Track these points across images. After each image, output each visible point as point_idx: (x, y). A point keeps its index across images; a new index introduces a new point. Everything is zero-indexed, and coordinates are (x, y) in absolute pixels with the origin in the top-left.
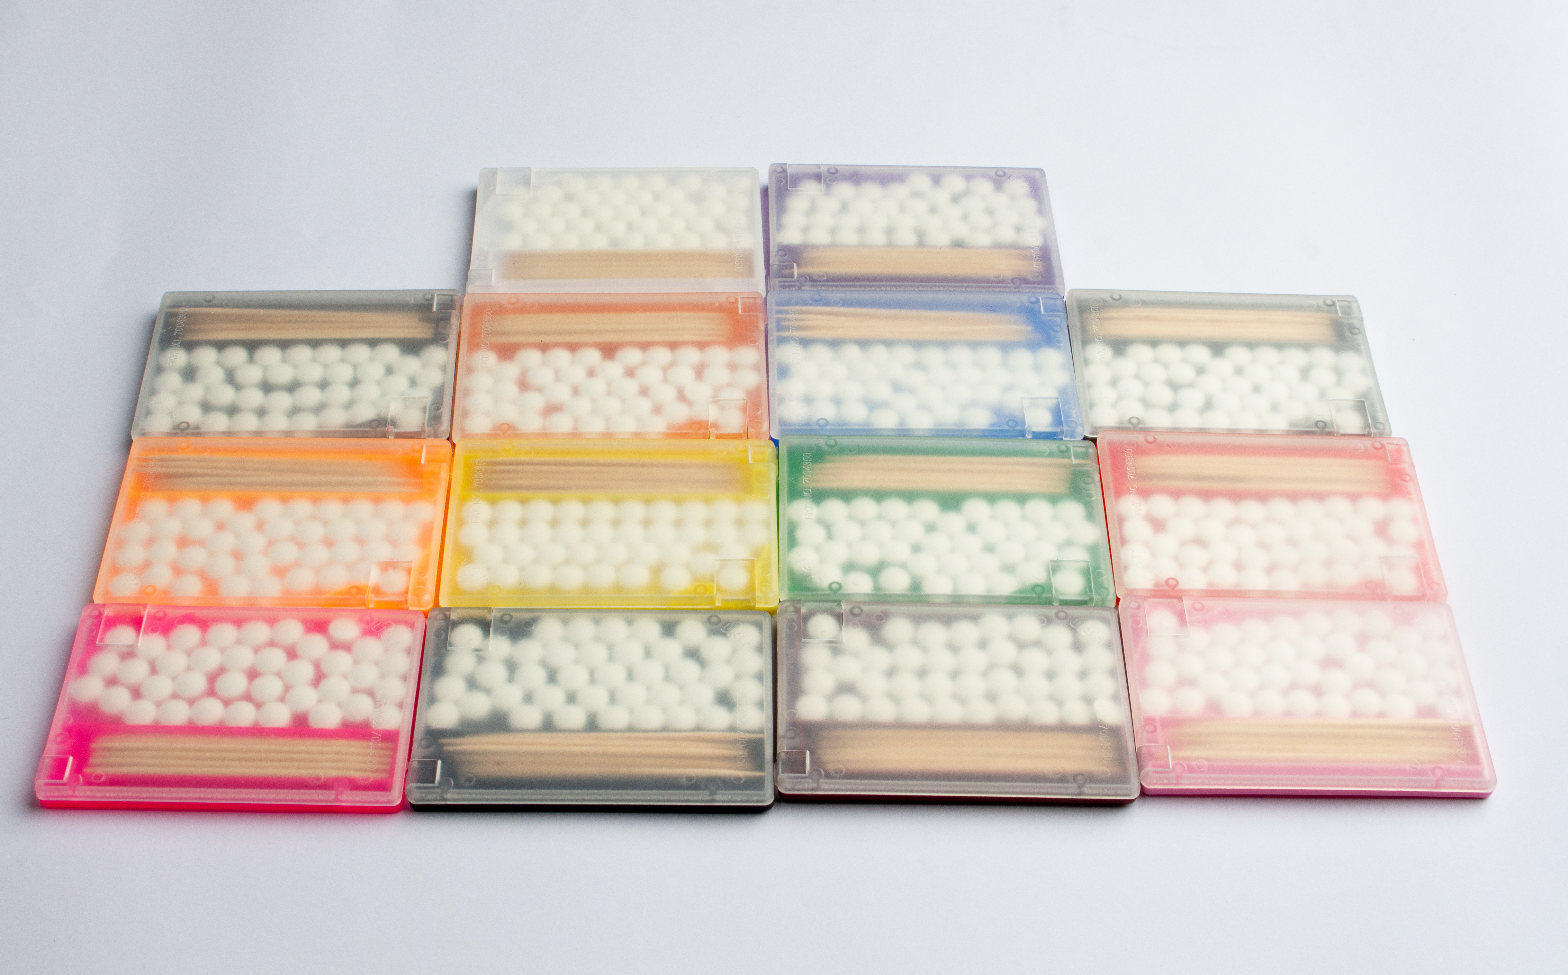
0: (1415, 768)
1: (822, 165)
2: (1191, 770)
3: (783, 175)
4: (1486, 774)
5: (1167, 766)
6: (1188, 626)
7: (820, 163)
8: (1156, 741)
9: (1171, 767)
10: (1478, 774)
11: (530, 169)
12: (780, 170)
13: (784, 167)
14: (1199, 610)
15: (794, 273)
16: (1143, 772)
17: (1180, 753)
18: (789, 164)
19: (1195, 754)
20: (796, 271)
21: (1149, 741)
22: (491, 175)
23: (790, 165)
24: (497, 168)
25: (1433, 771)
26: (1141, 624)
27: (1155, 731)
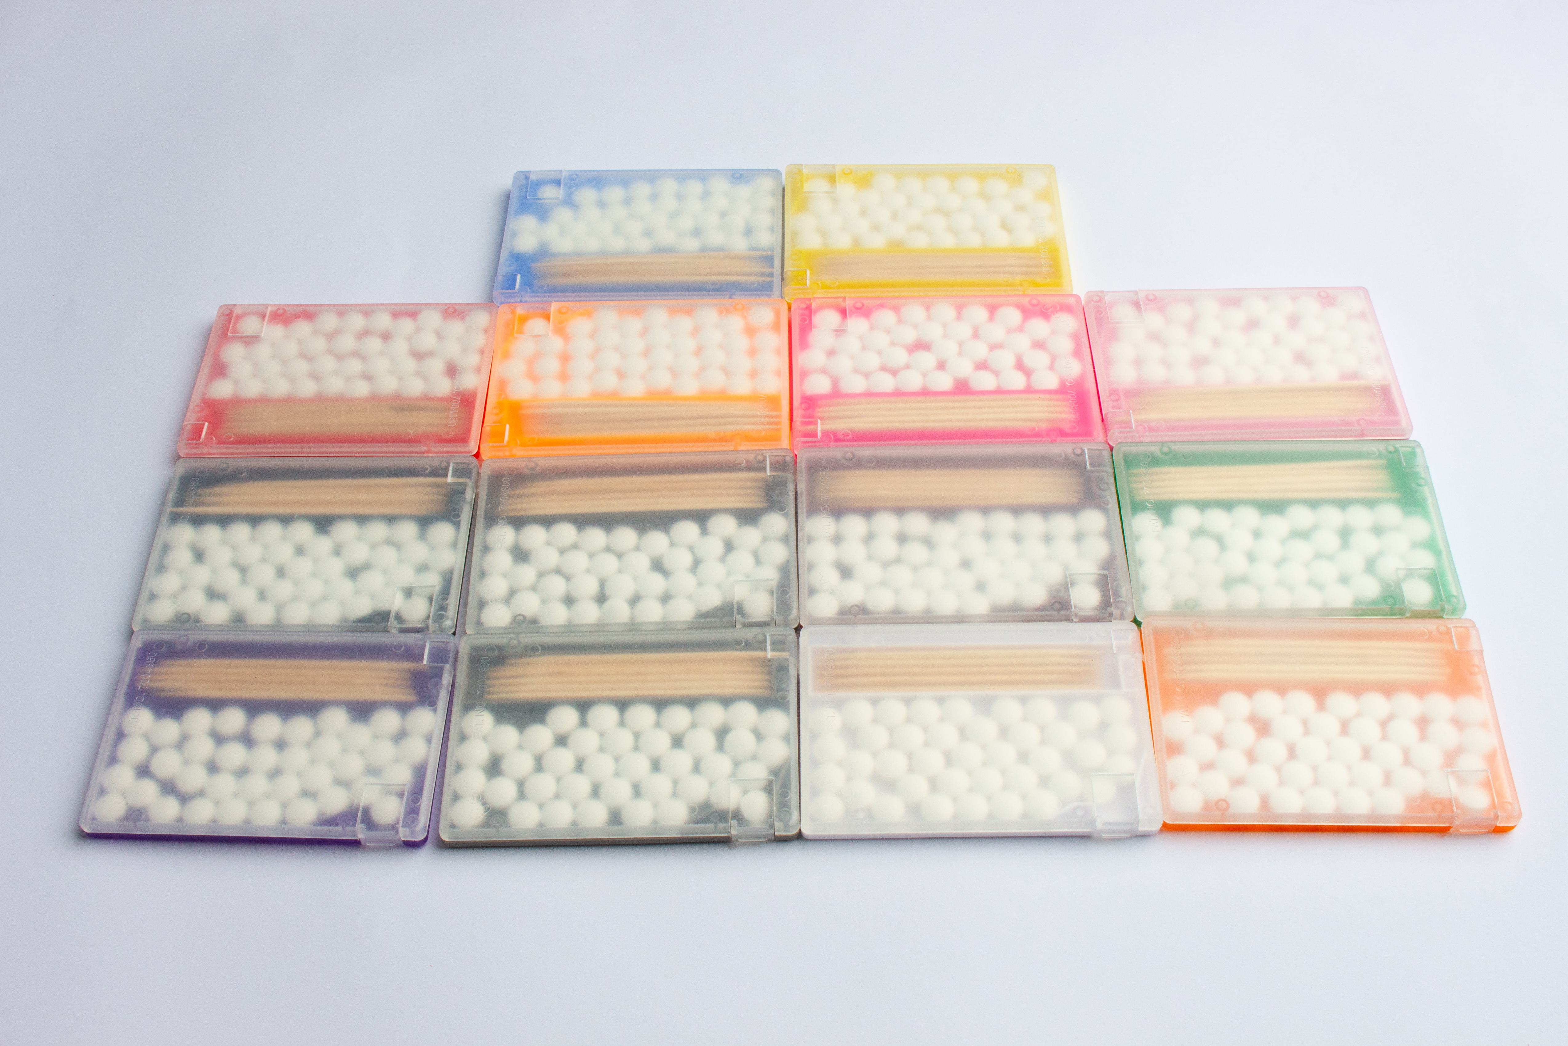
0: (1343, 421)
2: (1151, 429)
4: (1404, 423)
5: (1131, 427)
6: (1143, 312)
8: (1120, 408)
9: (1134, 428)
10: (1397, 423)
14: (1151, 301)
16: (1109, 434)
17: (1141, 417)
19: (1153, 416)
21: (1114, 407)
25: (1358, 422)
26: (1103, 314)
27: (1119, 399)
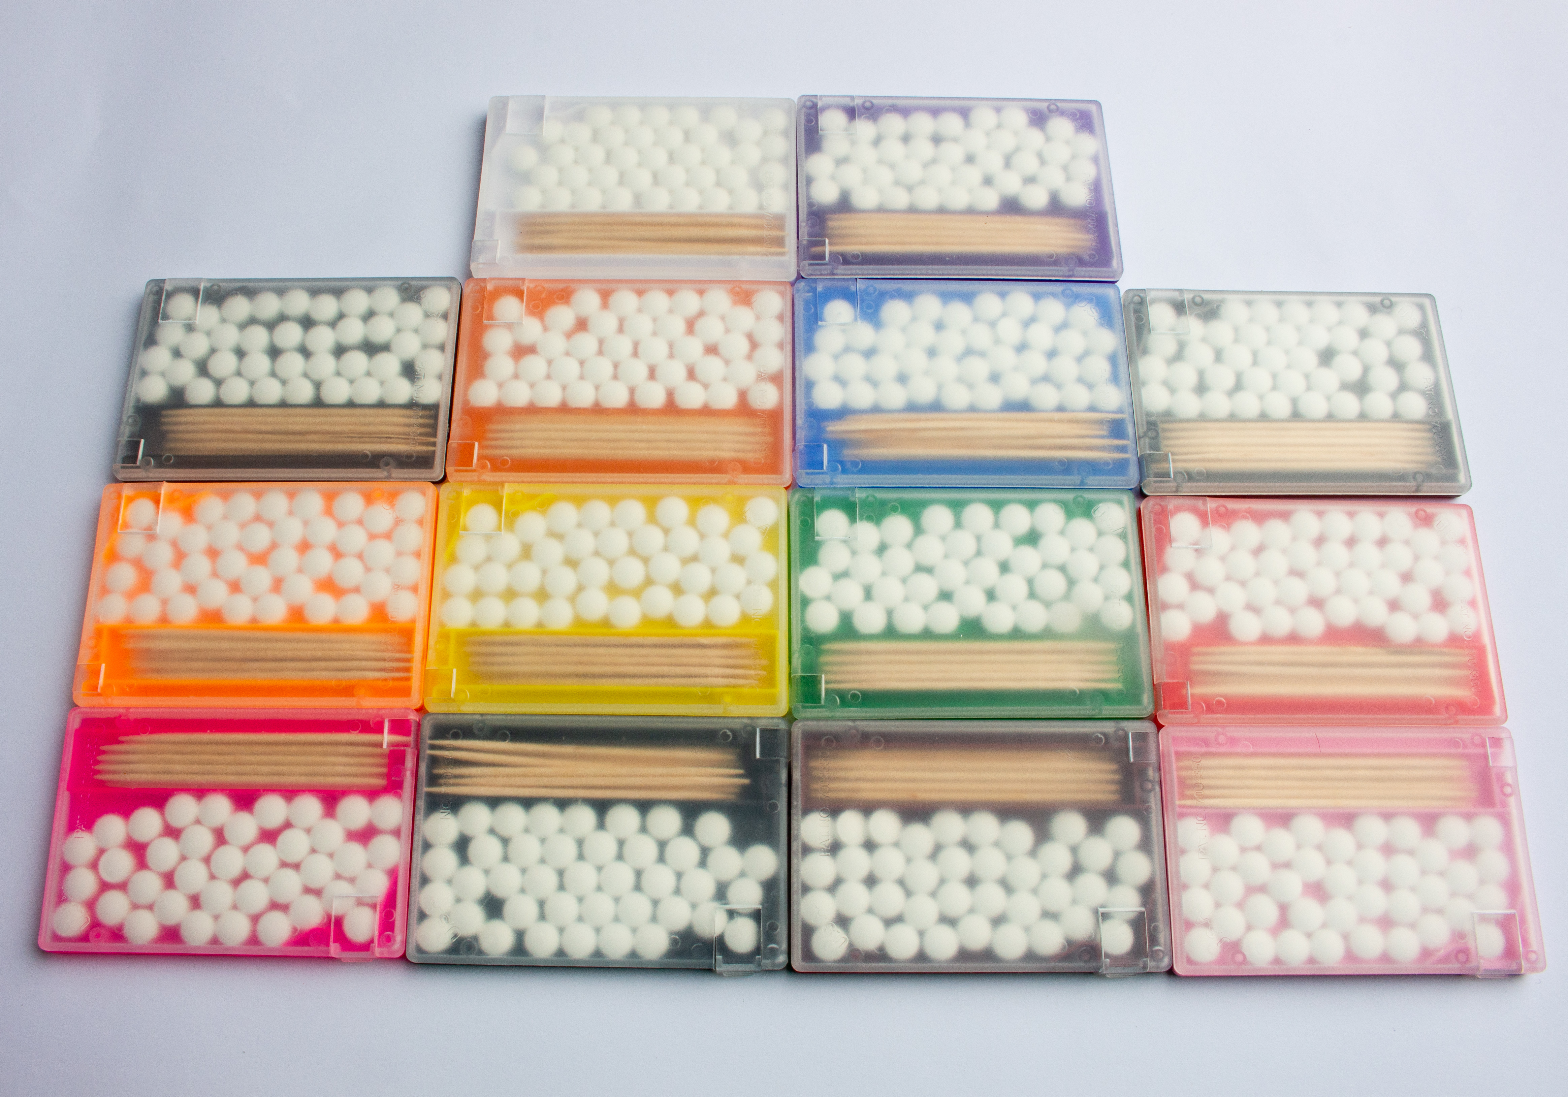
1: (857, 96)
3: (812, 111)
7: (854, 95)
11: (544, 97)
12: (809, 104)
13: (814, 100)
15: (825, 250)
18: (819, 96)
20: (828, 249)
22: (502, 104)
23: (821, 97)
24: (508, 97)
